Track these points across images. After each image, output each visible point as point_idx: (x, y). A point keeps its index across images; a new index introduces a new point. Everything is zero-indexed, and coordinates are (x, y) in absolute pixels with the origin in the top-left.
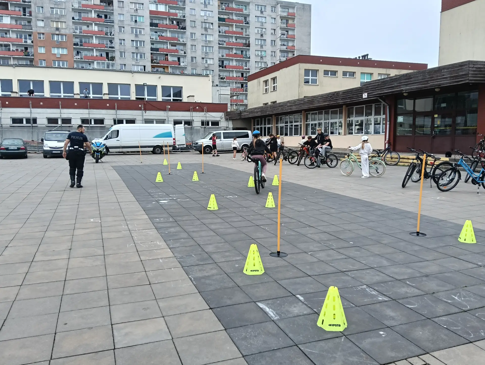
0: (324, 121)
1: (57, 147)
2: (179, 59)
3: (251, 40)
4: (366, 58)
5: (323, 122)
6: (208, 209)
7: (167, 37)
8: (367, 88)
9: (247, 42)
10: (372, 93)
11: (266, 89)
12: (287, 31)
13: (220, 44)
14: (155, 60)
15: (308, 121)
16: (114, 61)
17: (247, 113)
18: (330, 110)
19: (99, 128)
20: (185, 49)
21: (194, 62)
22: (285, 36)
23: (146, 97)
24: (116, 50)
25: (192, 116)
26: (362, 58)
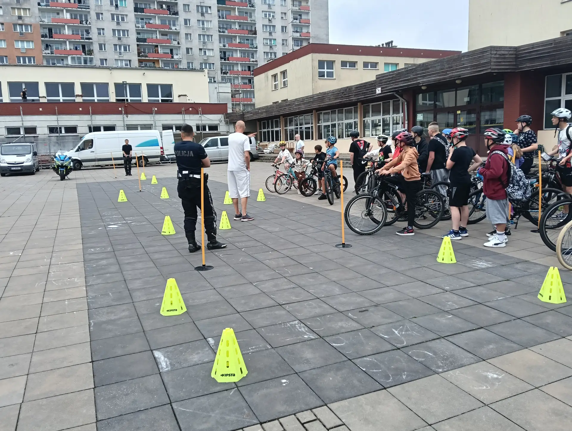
0: (338, 122)
1: (17, 162)
2: (171, 51)
3: (257, 26)
4: (391, 46)
5: (336, 122)
6: (162, 233)
7: (156, 24)
8: (382, 81)
9: (253, 29)
10: (386, 87)
11: (275, 85)
12: (300, 15)
13: (221, 32)
14: (142, 53)
15: (320, 122)
16: (92, 55)
17: (251, 114)
18: (344, 109)
19: (71, 137)
20: (179, 39)
21: (190, 54)
22: (298, 21)
23: (129, 98)
24: (94, 42)
25: (185, 120)
26: (386, 46)
